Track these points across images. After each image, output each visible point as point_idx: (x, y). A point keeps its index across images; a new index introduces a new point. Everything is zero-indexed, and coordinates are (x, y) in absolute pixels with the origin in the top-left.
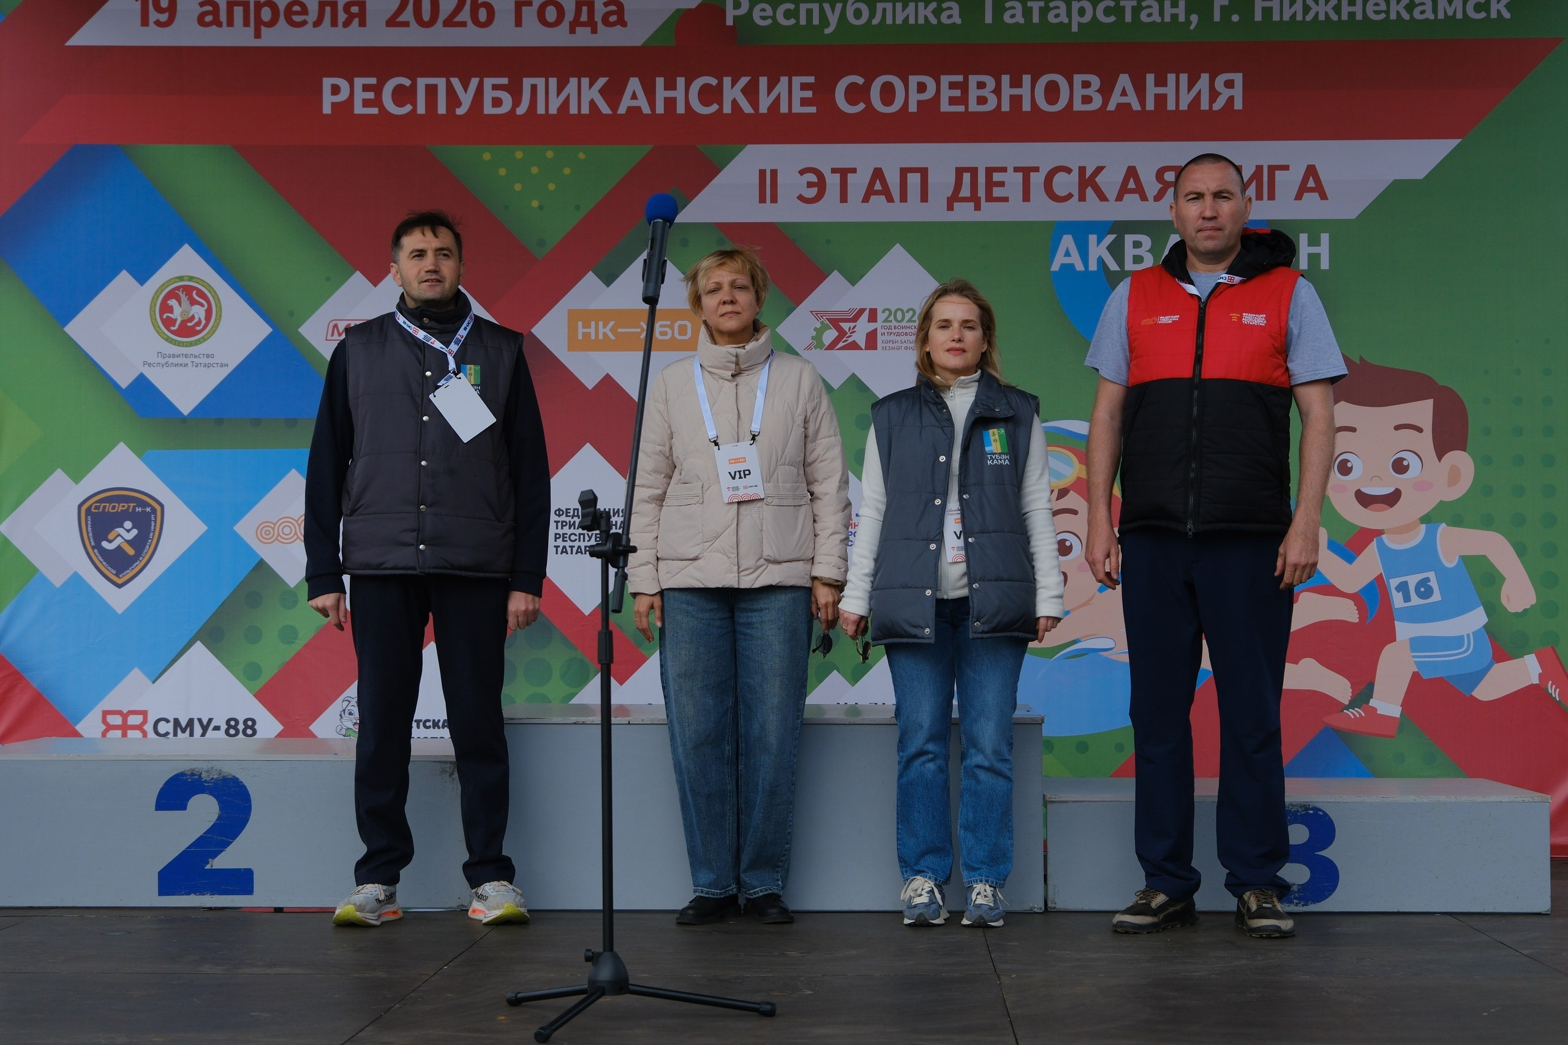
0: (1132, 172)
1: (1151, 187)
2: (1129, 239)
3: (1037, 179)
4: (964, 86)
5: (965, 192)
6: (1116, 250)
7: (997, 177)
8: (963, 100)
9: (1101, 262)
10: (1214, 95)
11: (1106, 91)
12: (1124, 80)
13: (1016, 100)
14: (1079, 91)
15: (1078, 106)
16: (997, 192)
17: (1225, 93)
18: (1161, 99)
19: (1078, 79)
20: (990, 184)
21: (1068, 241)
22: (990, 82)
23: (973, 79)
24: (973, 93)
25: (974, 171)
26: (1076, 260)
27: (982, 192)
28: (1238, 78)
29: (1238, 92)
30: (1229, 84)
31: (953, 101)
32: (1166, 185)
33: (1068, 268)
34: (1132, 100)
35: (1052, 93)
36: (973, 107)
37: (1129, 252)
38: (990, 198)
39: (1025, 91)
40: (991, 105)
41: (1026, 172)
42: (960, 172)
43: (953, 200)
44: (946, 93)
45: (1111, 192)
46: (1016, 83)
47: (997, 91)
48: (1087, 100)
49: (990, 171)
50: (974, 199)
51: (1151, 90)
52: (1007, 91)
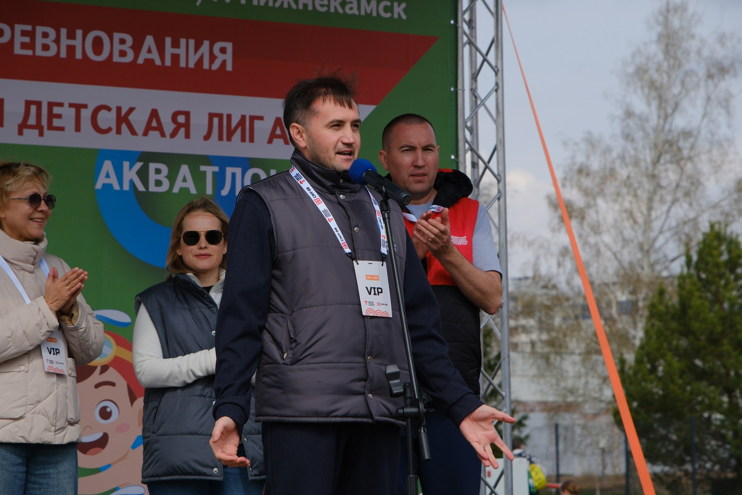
0: (154, 114)
1: (169, 127)
2: (153, 166)
3: (86, 114)
4: (32, 35)
5: (32, 121)
6: (143, 174)
7: (56, 110)
8: (31, 46)
9: (132, 184)
10: (213, 58)
11: (137, 47)
12: (149, 41)
13: (71, 49)
14: (117, 47)
15: (116, 58)
16: (56, 122)
17: (221, 57)
18: (175, 58)
19: (117, 36)
20: (51, 116)
21: (108, 166)
22: (52, 33)
23: (40, 30)
24: (39, 41)
25: (38, 104)
26: (113, 181)
27: (44, 122)
28: (229, 46)
29: (229, 57)
30: (223, 50)
31: (24, 46)
32: (179, 126)
33: (108, 187)
34: (155, 56)
35: (98, 46)
36: (39, 52)
37: (152, 177)
38: (51, 127)
39: (77, 42)
40: (52, 52)
41: (78, 107)
42: (28, 104)
43: (23, 126)
44: (19, 39)
45: (140, 129)
46: (71, 36)
47: (57, 41)
48: (123, 54)
49: (51, 105)
50: (38, 126)
51: (169, 50)
52: (65, 42)
